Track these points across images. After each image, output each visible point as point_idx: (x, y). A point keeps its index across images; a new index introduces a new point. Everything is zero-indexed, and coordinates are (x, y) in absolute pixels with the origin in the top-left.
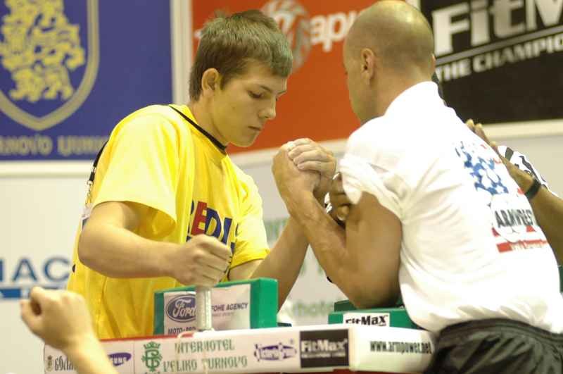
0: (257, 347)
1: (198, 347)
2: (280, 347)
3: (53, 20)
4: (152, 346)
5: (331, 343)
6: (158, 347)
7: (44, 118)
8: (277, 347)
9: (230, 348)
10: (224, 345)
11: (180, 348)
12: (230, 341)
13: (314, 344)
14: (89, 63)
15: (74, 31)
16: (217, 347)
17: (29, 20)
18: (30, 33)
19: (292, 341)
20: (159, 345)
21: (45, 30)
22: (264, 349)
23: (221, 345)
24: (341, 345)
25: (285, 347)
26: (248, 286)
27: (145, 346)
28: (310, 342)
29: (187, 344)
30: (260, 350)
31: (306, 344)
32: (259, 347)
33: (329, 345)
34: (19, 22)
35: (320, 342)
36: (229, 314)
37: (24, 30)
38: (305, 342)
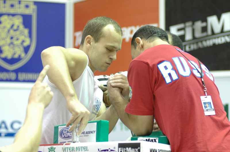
0: (99, 149)
1: (73, 150)
2: (109, 150)
3: (18, 27)
4: (52, 149)
5: (132, 149)
6: (54, 149)
7: (13, 65)
8: (108, 150)
9: (87, 151)
10: (84, 149)
11: (64, 150)
12: (87, 147)
13: (125, 149)
14: (32, 44)
15: (26, 31)
16: (81, 149)
17: (9, 26)
18: (9, 31)
19: (114, 148)
20: (55, 148)
21: (15, 30)
22: (102, 151)
23: (83, 149)
24: (137, 150)
25: (111, 150)
26: (96, 124)
27: (48, 148)
28: (123, 148)
29: (67, 148)
30: (100, 151)
31: (121, 149)
32: (100, 150)
33: (131, 150)
34: (4, 27)
35: (127, 148)
36: (87, 136)
37: (6, 30)
38: (121, 148)
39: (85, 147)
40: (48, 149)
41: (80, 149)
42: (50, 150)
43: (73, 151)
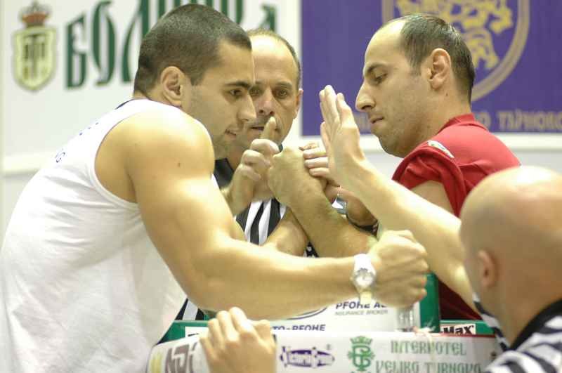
39: (458, 345)
40: (350, 342)
41: (441, 347)
42: (355, 345)
43: (423, 351)
